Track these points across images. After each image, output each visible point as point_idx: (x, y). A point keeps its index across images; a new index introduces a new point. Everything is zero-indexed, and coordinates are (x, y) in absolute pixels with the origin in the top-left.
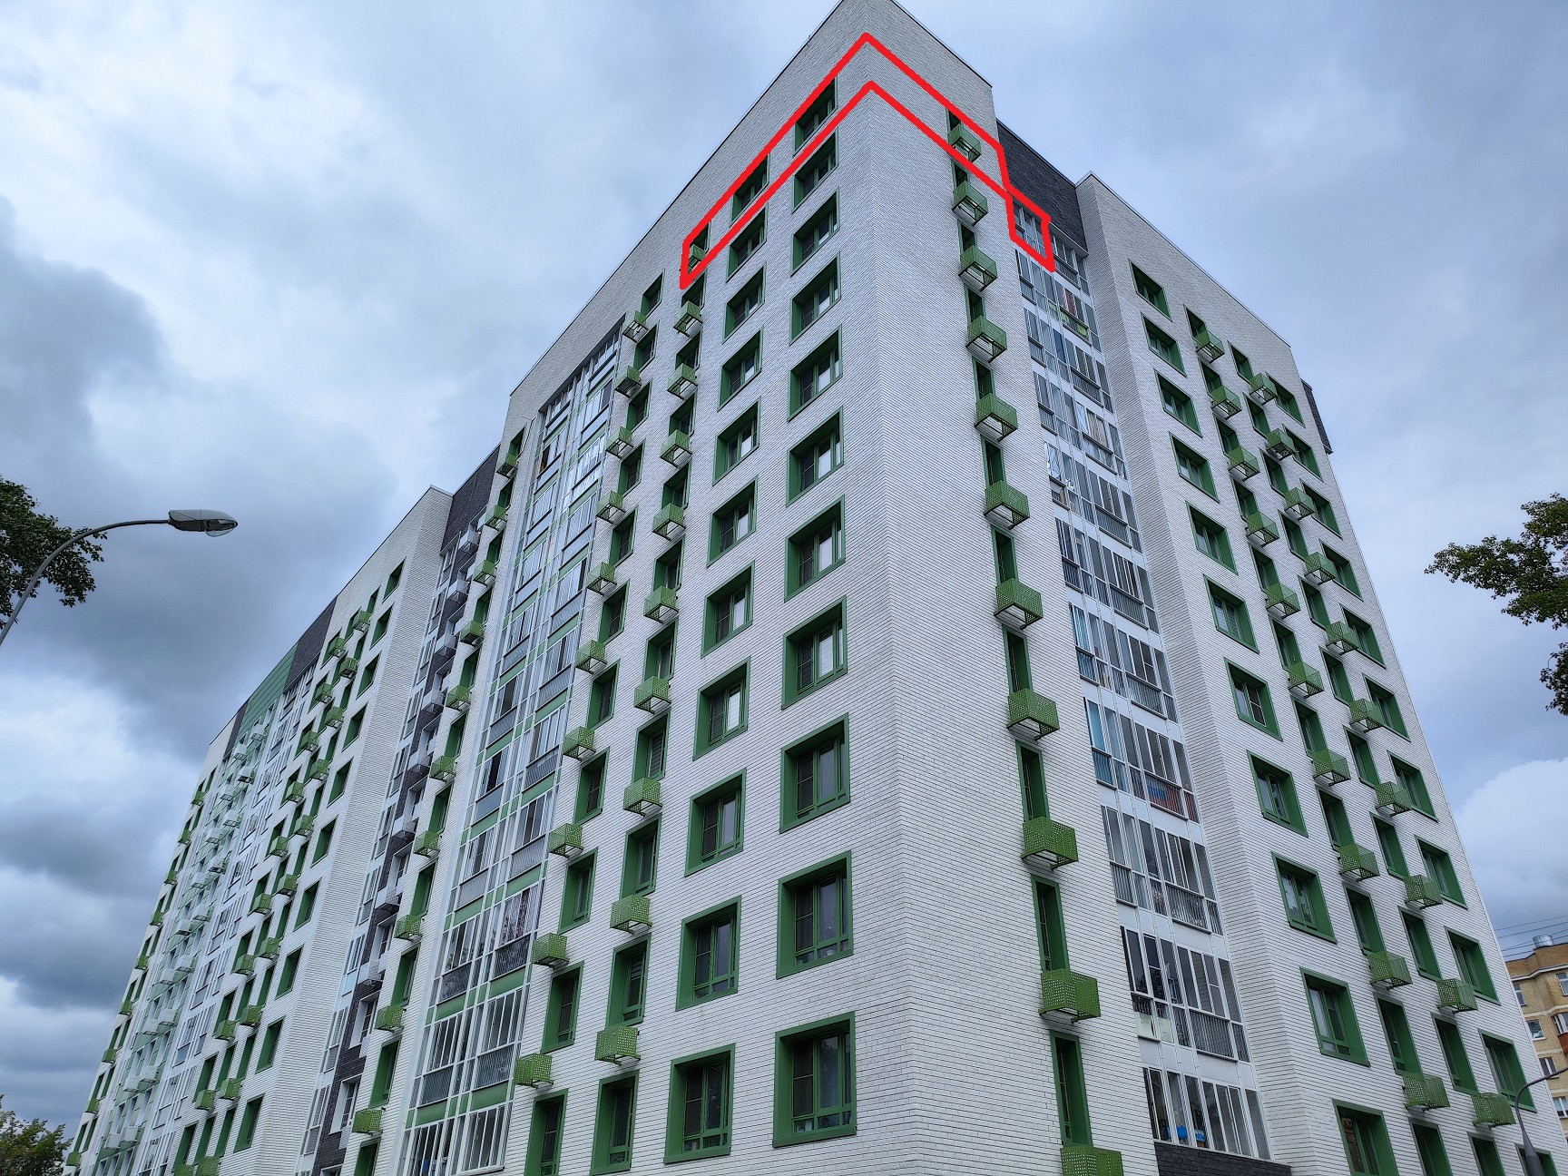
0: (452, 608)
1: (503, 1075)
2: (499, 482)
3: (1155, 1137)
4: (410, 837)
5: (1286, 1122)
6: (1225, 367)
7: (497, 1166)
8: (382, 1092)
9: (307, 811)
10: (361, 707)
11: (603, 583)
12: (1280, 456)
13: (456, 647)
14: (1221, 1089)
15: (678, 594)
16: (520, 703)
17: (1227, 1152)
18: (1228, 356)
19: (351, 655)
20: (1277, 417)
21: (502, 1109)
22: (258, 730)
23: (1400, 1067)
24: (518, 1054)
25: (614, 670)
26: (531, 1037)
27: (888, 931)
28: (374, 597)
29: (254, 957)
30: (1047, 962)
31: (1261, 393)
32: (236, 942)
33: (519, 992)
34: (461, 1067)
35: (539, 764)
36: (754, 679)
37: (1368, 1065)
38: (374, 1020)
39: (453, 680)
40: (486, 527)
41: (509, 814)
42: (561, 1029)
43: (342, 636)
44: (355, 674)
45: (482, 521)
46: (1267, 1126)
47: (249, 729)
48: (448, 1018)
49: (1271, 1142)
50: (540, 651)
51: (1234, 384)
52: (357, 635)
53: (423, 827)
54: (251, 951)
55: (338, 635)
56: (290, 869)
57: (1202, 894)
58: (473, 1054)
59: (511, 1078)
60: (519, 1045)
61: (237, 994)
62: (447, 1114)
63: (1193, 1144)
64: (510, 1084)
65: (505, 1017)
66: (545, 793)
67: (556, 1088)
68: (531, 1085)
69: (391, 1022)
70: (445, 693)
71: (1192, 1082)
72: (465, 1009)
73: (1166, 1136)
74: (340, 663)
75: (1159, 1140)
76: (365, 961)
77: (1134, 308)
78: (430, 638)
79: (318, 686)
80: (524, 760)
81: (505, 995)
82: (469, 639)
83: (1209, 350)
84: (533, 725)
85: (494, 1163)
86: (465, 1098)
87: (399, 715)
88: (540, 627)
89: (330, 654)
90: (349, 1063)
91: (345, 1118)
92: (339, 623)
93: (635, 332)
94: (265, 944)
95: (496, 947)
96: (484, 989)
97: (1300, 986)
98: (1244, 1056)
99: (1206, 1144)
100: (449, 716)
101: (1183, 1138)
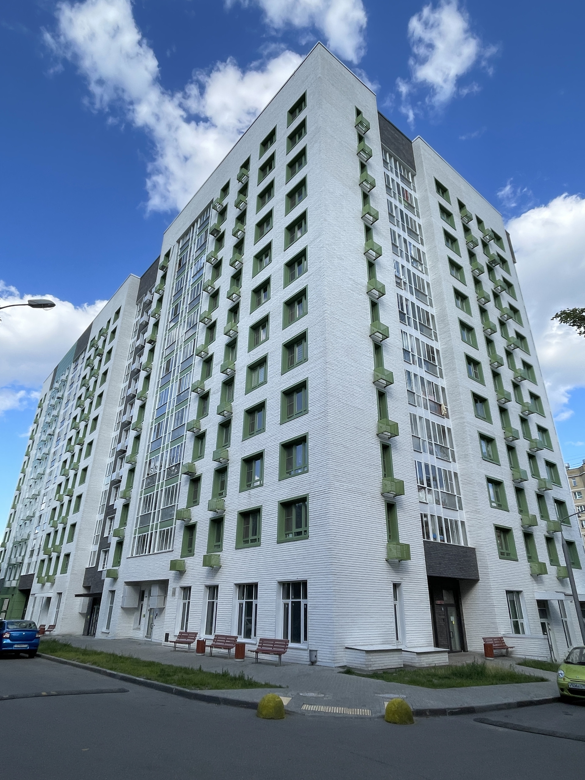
0: (143, 327)
1: (172, 515)
2: (160, 273)
3: (424, 538)
4: (130, 423)
5: (474, 533)
6: (473, 225)
7: (171, 549)
8: (123, 522)
9: (86, 412)
10: (106, 369)
11: (206, 319)
12: (494, 265)
13: (145, 344)
14: (451, 520)
15: (238, 325)
16: (173, 369)
17: (452, 543)
18: (475, 220)
19: (100, 347)
20: (494, 248)
21: (172, 529)
22: (64, 377)
23: (521, 512)
24: (177, 508)
25: (212, 356)
26: (182, 502)
27: (322, 463)
28: (109, 322)
29: (69, 469)
30: (385, 474)
31: (488, 237)
32: (61, 463)
33: (177, 485)
34: (155, 513)
35: (182, 395)
36: (269, 362)
37: (508, 511)
38: (119, 495)
39: (144, 359)
40: (155, 293)
41: (170, 415)
42: (194, 499)
43: (96, 339)
44: (102, 355)
45: (153, 290)
46: (468, 534)
47: (60, 377)
48: (149, 494)
49: (469, 540)
50: (181, 348)
51: (476, 233)
52: (102, 338)
53: (134, 420)
54: (67, 467)
55: (94, 338)
56: (81, 435)
57: (448, 447)
58: (159, 508)
59: (175, 517)
60: (178, 505)
61: (62, 484)
62: (150, 530)
63: (439, 541)
64: (174, 519)
65: (171, 494)
66: (185, 407)
67: (192, 522)
68: (183, 520)
69: (126, 496)
70: (141, 364)
71: (439, 518)
72: (155, 491)
73: (428, 537)
74: (96, 350)
75: (426, 540)
76: (114, 471)
77: (436, 199)
78: (133, 340)
79: (88, 359)
80: (175, 393)
81: (171, 486)
82: (150, 342)
83: (467, 217)
84: (179, 379)
85: (169, 548)
86: (157, 524)
87: (123, 373)
88: (180, 337)
89: (92, 346)
90: (110, 511)
91: (110, 531)
92: (94, 333)
93: (218, 207)
94: (72, 464)
95: (167, 467)
96: (162, 483)
97: (485, 482)
98: (461, 508)
99: (444, 541)
100: (143, 374)
101: (435, 538)
